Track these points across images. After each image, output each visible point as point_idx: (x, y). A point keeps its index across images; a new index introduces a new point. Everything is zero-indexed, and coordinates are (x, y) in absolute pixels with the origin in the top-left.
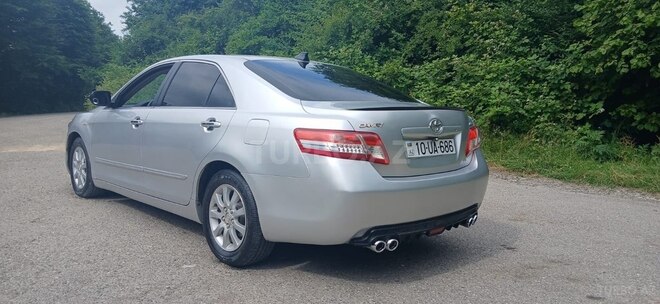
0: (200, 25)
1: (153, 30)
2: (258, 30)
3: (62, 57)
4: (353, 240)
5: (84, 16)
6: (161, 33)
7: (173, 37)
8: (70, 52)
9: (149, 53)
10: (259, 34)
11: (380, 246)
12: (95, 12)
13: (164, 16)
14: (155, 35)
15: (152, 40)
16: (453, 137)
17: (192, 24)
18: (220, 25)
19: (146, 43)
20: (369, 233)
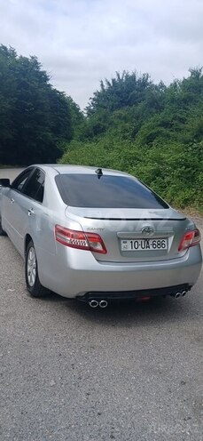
0: (125, 118)
1: (100, 119)
3: (50, 134)
4: (78, 297)
5: (66, 108)
6: (104, 122)
7: (111, 124)
8: (56, 130)
9: (96, 134)
11: (93, 304)
13: (108, 110)
14: (101, 123)
15: (98, 126)
16: (167, 238)
17: (119, 117)
18: (137, 118)
19: (95, 128)
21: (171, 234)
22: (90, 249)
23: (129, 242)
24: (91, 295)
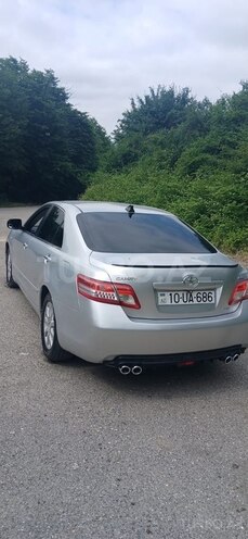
0: (161, 143)
1: (131, 145)
2: (204, 148)
3: (70, 164)
4: (105, 362)
6: (136, 148)
7: (144, 151)
8: (76, 160)
9: (125, 164)
10: (204, 152)
11: (124, 370)
12: (100, 128)
13: (141, 134)
14: (132, 149)
15: (128, 154)
16: (214, 290)
17: (155, 142)
18: (177, 143)
19: (124, 156)
20: (118, 359)
21: (220, 284)
22: (120, 303)
23: (167, 294)
24: (122, 360)
